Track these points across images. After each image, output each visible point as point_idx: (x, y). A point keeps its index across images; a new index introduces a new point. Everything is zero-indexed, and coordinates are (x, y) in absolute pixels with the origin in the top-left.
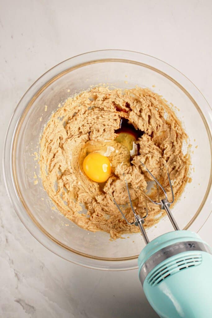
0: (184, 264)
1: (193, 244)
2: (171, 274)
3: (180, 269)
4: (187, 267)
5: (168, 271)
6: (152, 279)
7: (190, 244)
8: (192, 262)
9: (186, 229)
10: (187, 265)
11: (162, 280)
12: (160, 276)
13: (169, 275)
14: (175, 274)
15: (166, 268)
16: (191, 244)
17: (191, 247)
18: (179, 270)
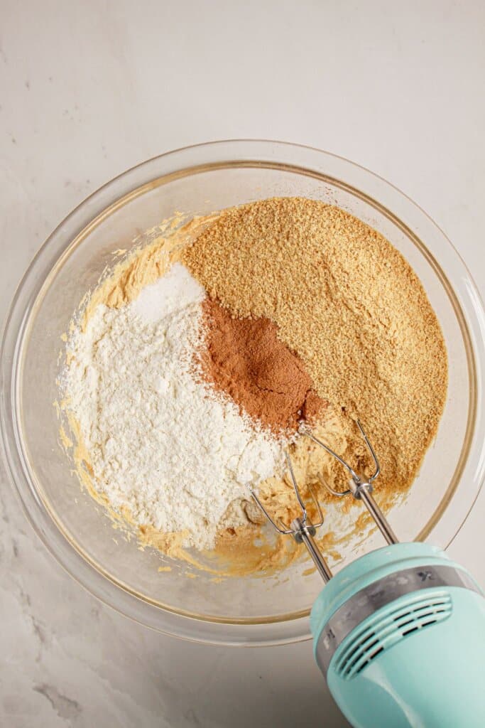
0: (412, 621)
1: (427, 573)
2: (385, 647)
3: (405, 634)
4: (420, 626)
5: (377, 642)
6: (345, 664)
7: (421, 574)
8: (431, 614)
9: (422, 538)
10: (418, 623)
11: (366, 663)
12: (361, 655)
13: (381, 649)
14: (395, 647)
15: (373, 635)
16: (425, 573)
17: (424, 579)
18: (401, 636)
